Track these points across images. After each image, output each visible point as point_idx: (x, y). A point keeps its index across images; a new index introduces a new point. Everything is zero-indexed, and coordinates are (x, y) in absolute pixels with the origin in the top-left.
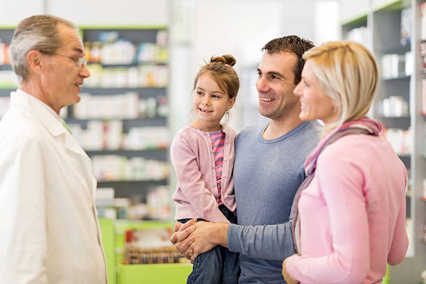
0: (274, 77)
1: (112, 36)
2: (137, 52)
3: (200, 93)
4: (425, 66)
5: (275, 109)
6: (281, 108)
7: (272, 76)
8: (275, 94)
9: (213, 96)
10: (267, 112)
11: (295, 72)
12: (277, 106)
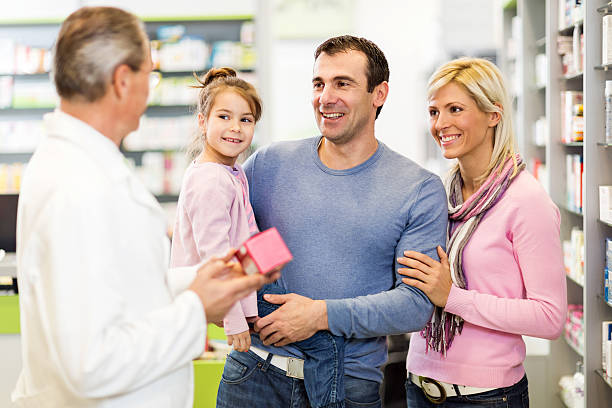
0: (343, 84)
1: (177, 31)
2: (212, 55)
4: (564, 69)
5: (346, 128)
6: (354, 125)
7: (340, 82)
8: (346, 106)
9: (243, 120)
10: (336, 132)
11: (367, 75)
12: (348, 124)
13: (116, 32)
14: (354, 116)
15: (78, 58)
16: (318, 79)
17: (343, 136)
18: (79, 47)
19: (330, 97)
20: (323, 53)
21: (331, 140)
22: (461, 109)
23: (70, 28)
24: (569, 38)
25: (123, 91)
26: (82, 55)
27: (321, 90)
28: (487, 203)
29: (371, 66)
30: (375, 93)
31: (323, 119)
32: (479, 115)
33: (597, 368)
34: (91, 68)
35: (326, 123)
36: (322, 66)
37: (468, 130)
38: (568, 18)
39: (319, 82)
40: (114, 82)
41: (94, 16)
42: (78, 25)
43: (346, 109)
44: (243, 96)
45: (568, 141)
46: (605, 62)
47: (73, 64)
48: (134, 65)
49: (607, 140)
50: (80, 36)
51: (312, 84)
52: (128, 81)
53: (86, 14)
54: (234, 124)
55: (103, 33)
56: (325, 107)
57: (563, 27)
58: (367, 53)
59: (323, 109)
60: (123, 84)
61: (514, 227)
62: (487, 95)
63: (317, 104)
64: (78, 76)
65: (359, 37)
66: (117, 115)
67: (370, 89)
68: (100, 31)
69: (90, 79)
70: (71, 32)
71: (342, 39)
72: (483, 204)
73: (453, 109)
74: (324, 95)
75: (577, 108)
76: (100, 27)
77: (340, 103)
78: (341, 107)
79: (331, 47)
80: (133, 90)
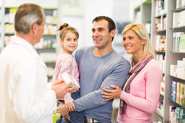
0: (101, 30)
3: (68, 40)
4: (157, 28)
5: (103, 44)
6: (105, 43)
7: (100, 29)
8: (102, 37)
9: (74, 40)
10: (99, 45)
11: (108, 27)
12: (103, 42)
13: (34, 13)
14: (105, 40)
15: (21, 21)
16: (93, 29)
17: (101, 47)
18: (22, 17)
19: (97, 34)
20: (95, 21)
21: (98, 48)
22: (133, 38)
23: (19, 10)
24: (159, 19)
25: (35, 31)
26: (23, 20)
27: (94, 33)
28: (139, 69)
29: (110, 24)
30: (111, 33)
31: (95, 41)
32: (139, 40)
33: (167, 120)
34: (25, 24)
35: (96, 43)
36: (95, 25)
37: (135, 45)
38: (159, 13)
39: (94, 30)
40: (32, 28)
41: (27, 7)
42: (22, 10)
43: (102, 38)
44: (73, 33)
45: (158, 50)
46: (174, 27)
47: (20, 22)
48: (39, 23)
49: (173, 51)
50: (22, 14)
51: (92, 31)
52: (37, 28)
53: (25, 6)
54: (72, 42)
55: (30, 13)
56: (96, 38)
57: (157, 16)
58: (108, 21)
59: (95, 38)
60: (35, 29)
61: (146, 76)
62: (141, 34)
63: (93, 37)
64: (21, 26)
65: (106, 16)
66: (33, 38)
67: (110, 32)
68: (29, 12)
69: (25, 27)
70: (20, 12)
71: (101, 17)
72: (138, 69)
73: (130, 38)
74: (95, 34)
75: (162, 41)
76: (29, 11)
77: (100, 36)
78: (101, 37)
79: (97, 19)
80: (39, 31)
